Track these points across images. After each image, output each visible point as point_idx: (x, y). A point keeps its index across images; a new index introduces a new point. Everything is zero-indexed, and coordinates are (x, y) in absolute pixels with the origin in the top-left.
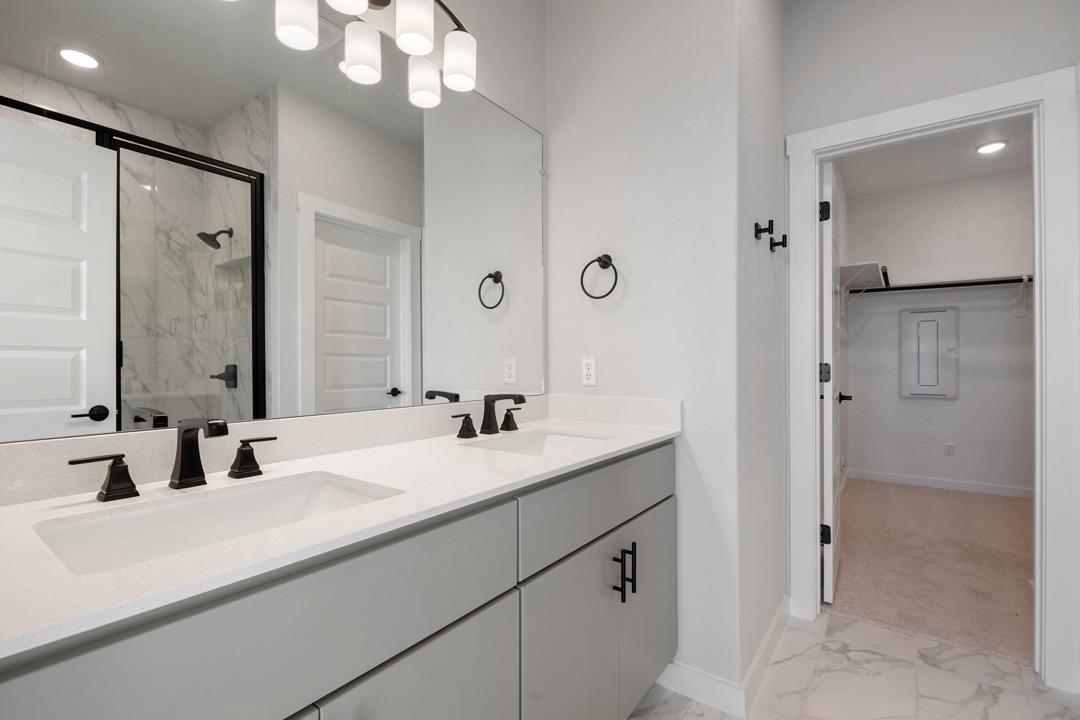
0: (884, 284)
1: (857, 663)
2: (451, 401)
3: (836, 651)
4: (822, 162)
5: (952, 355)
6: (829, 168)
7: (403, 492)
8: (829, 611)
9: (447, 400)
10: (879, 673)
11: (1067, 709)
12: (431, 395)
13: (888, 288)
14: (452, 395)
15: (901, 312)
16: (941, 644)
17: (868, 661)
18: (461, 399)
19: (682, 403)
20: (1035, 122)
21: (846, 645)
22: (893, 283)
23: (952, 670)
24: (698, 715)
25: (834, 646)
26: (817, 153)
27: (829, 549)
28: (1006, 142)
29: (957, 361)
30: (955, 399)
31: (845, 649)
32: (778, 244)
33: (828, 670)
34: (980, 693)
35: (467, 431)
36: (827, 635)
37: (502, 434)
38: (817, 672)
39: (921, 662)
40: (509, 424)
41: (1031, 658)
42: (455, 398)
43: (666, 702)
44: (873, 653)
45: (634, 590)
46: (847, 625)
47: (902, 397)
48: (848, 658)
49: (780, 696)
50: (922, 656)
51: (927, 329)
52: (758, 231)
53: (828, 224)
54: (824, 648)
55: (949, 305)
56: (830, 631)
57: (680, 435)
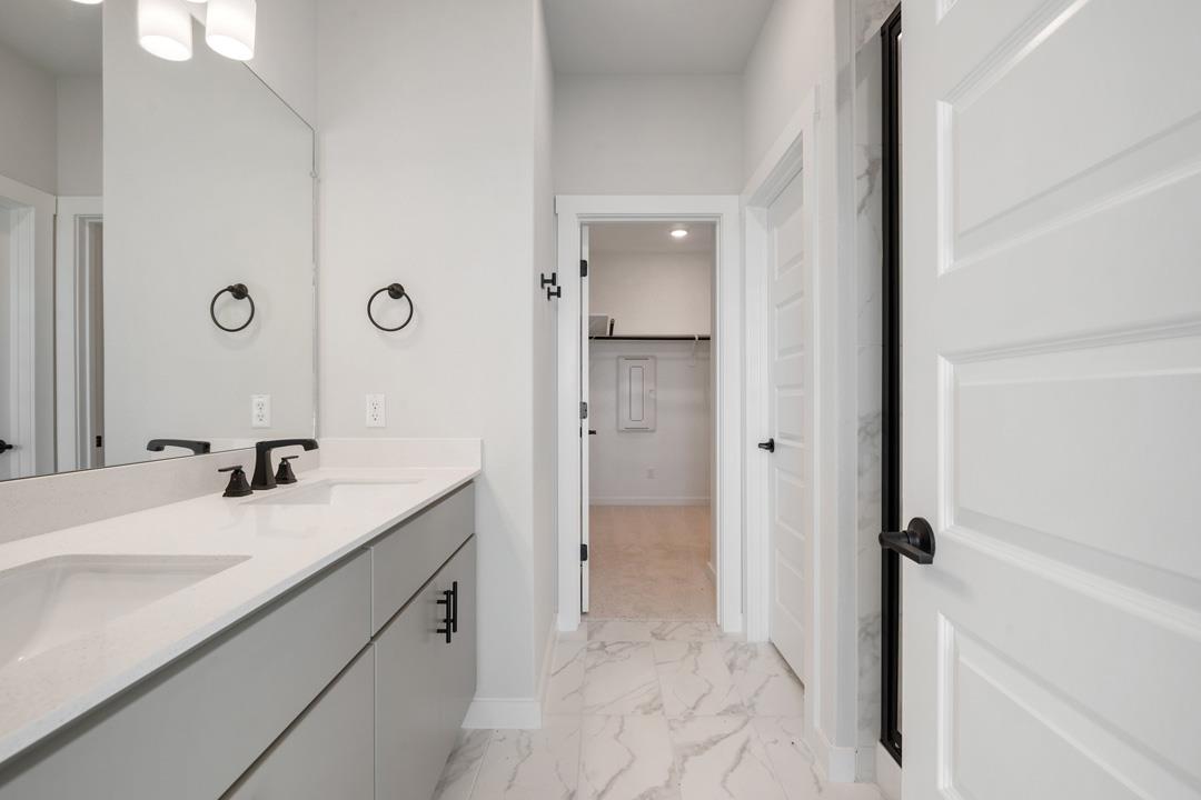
0: (608, 333)
1: (613, 654)
2: (197, 452)
3: (598, 649)
4: (582, 225)
5: (652, 396)
6: (586, 229)
7: (249, 557)
8: (587, 619)
9: (191, 452)
10: (629, 656)
11: (736, 644)
12: (157, 446)
13: (611, 338)
14: (199, 443)
15: (619, 357)
16: (664, 623)
17: (621, 650)
18: (212, 449)
19: (482, 442)
20: (718, 227)
21: (602, 643)
22: (615, 334)
23: (673, 639)
24: (501, 741)
25: (595, 646)
26: (580, 216)
27: (586, 563)
28: (687, 230)
29: (655, 400)
30: (653, 431)
31: (603, 646)
32: (553, 294)
33: (594, 666)
34: (691, 649)
35: (236, 487)
36: (589, 638)
37: (281, 489)
38: (587, 671)
39: (653, 640)
40: (285, 476)
41: (715, 616)
42: (203, 448)
43: (468, 740)
44: (623, 643)
45: (455, 630)
46: (602, 626)
47: (620, 431)
48: (607, 652)
49: (564, 699)
50: (654, 635)
51: (636, 373)
52: (544, 281)
53: (586, 279)
54: (589, 650)
55: (649, 354)
56: (590, 636)
57: (480, 474)
